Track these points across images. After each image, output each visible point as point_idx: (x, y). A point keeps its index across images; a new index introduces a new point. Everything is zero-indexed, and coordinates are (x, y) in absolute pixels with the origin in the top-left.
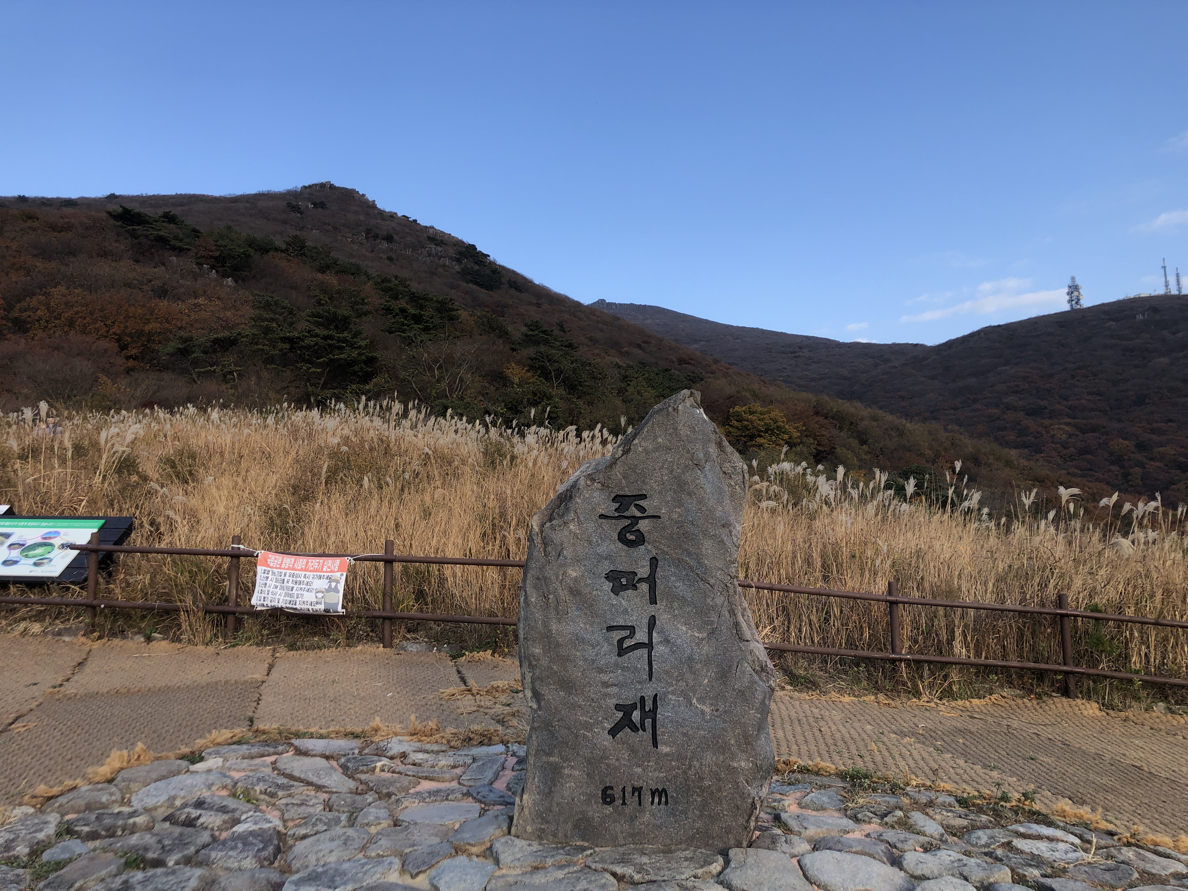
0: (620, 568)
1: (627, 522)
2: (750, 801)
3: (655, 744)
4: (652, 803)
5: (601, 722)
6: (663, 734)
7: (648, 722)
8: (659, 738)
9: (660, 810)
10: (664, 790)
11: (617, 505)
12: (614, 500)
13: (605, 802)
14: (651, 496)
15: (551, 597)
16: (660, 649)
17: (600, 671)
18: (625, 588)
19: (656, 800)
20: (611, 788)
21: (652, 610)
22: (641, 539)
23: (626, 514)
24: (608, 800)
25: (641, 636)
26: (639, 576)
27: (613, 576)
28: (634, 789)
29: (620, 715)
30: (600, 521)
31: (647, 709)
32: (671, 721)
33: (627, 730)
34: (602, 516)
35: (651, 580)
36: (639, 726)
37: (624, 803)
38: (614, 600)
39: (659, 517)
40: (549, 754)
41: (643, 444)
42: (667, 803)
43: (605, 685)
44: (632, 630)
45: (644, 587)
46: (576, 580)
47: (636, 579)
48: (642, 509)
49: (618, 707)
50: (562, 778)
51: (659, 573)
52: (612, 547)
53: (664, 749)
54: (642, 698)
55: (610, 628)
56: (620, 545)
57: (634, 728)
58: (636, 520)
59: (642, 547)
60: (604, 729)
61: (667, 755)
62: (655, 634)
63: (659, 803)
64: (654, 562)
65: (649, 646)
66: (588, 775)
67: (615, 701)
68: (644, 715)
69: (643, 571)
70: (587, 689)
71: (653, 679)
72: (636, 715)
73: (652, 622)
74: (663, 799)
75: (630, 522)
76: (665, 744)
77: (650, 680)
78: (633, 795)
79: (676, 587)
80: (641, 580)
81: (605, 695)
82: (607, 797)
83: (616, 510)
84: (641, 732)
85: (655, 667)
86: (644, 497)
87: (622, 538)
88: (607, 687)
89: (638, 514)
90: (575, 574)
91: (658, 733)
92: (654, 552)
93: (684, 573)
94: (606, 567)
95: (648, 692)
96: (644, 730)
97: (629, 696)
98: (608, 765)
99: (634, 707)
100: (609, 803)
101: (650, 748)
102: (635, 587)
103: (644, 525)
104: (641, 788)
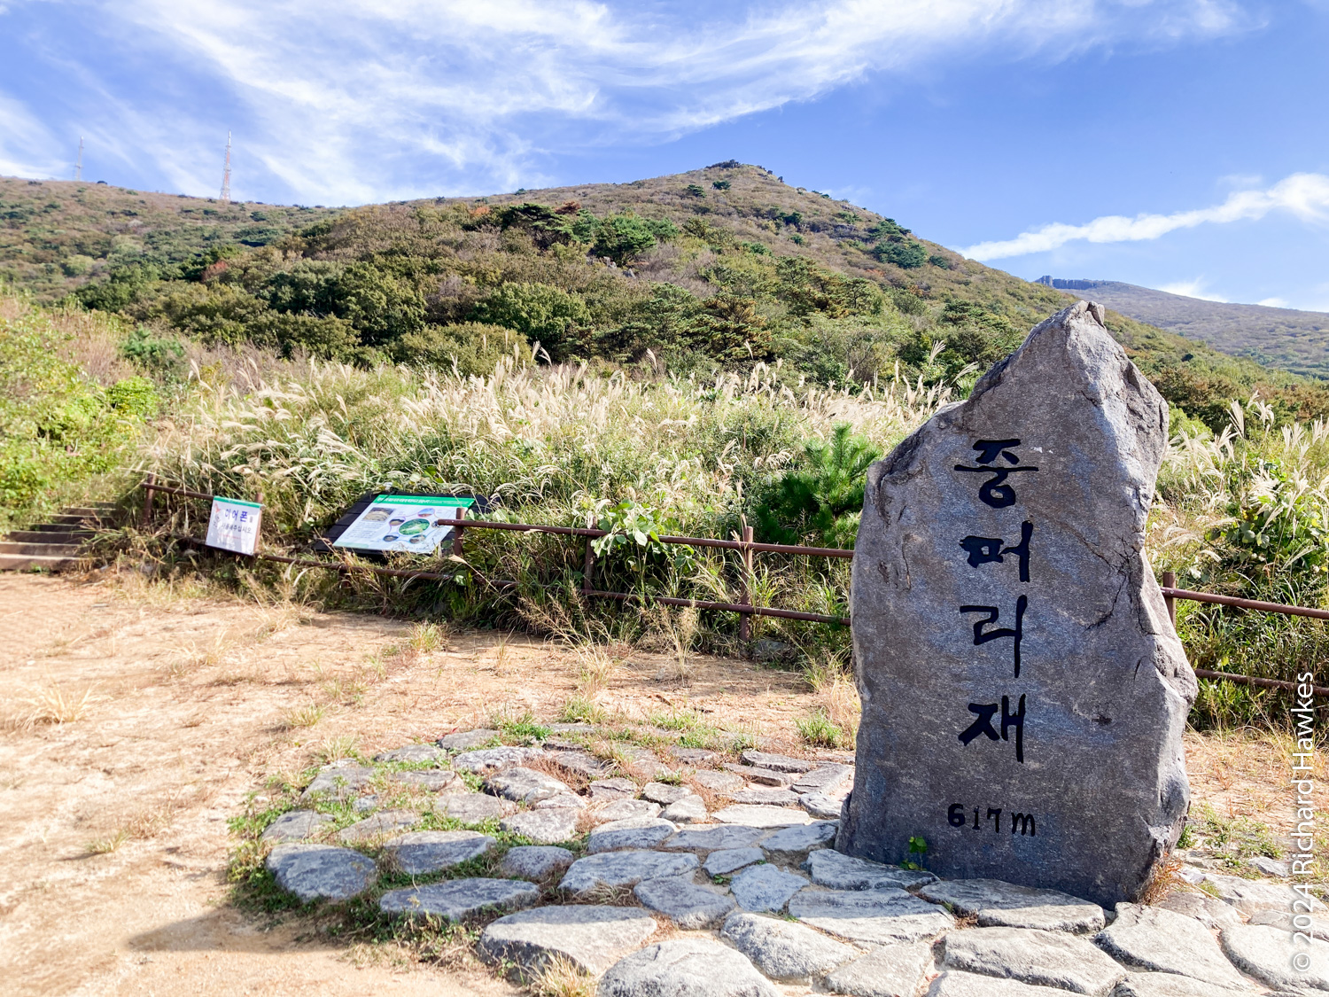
0: (980, 534)
1: (992, 476)
2: (1150, 844)
3: (1020, 758)
4: (1014, 830)
5: (950, 724)
6: (1032, 745)
7: (1012, 729)
8: (1025, 750)
9: (1023, 841)
10: (1030, 816)
11: (980, 453)
12: (976, 447)
13: (952, 823)
14: (1026, 441)
15: (889, 566)
16: (1030, 637)
17: (950, 659)
18: (986, 559)
19: (1020, 828)
20: (961, 806)
21: (1022, 589)
22: (1010, 497)
23: (991, 465)
24: (957, 820)
25: (1007, 620)
26: (1006, 544)
27: (971, 544)
28: (990, 811)
29: (974, 717)
30: (956, 473)
31: (1011, 713)
32: (1043, 730)
33: (984, 736)
34: (958, 468)
35: (1023, 550)
36: (999, 733)
37: (976, 827)
38: (972, 573)
39: (1036, 469)
40: (884, 758)
41: (1018, 373)
42: (1033, 833)
43: (957, 677)
44: (994, 613)
45: (1014, 559)
46: (921, 547)
47: (1002, 548)
48: (1013, 459)
49: (973, 708)
50: (899, 787)
51: (1034, 542)
52: (972, 507)
53: (1032, 765)
54: (1005, 700)
55: (964, 609)
56: (982, 504)
57: (993, 736)
58: (1003, 473)
59: (1012, 508)
60: (954, 732)
61: (1035, 772)
62: (1025, 618)
63: (1024, 832)
64: (1027, 529)
65: (1017, 634)
66: (931, 786)
67: (968, 700)
68: (1007, 720)
69: (1014, 539)
70: (933, 682)
71: (1021, 675)
72: (996, 720)
73: (1022, 603)
74: (1029, 828)
75: (996, 474)
76: (1034, 758)
77: (1017, 676)
78: (989, 817)
79: (1057, 561)
80: (1007, 550)
81: (957, 690)
82: (955, 814)
83: (978, 460)
84: (1001, 740)
85: (1023, 660)
86: (1016, 442)
87: (984, 495)
88: (959, 681)
89: (1008, 465)
90: (920, 539)
91: (1025, 743)
92: (1027, 516)
93: (1069, 542)
94: (964, 531)
95: (1014, 690)
96: (1006, 738)
97: (988, 696)
98: (958, 778)
99: (993, 708)
100: (956, 825)
101: (1014, 761)
102: (1000, 560)
103: (1014, 480)
104: (999, 811)
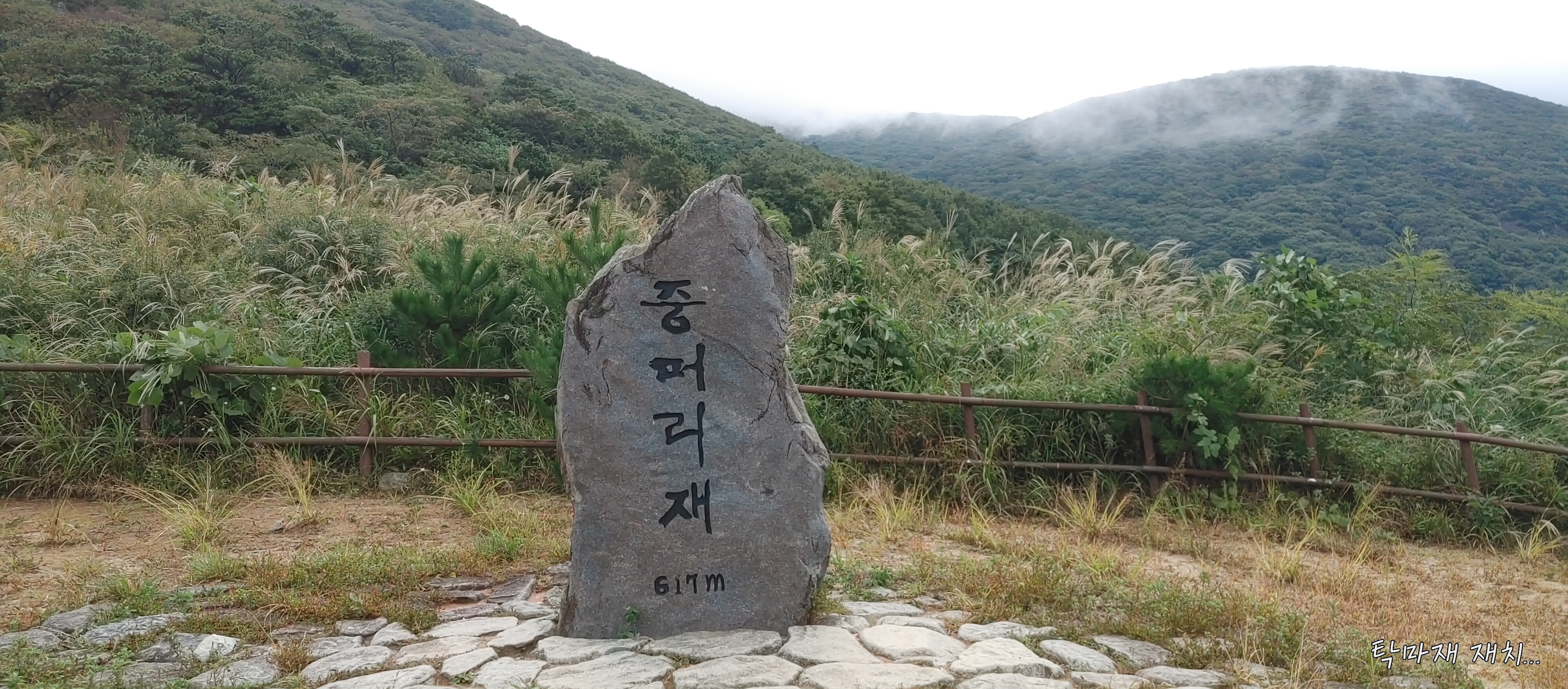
0: (666, 356)
1: (671, 309)
2: (807, 579)
3: (709, 530)
4: (708, 589)
5: (652, 512)
6: (717, 519)
7: (701, 508)
8: (712, 523)
9: (716, 596)
10: (719, 575)
11: (660, 291)
12: (655, 287)
13: (658, 593)
14: (695, 282)
15: (592, 386)
16: (710, 437)
17: (648, 459)
18: (671, 375)
19: (712, 586)
20: (664, 578)
21: (700, 396)
22: (686, 326)
23: (669, 300)
24: (662, 590)
25: (690, 423)
26: (686, 363)
27: (658, 363)
28: (689, 577)
29: (671, 503)
30: (643, 307)
31: (699, 496)
32: (725, 506)
33: (679, 517)
34: (644, 303)
35: (698, 366)
36: (691, 513)
37: (678, 592)
38: (660, 387)
39: (704, 303)
40: (597, 549)
41: (684, 228)
42: (723, 588)
43: (655, 473)
44: (680, 416)
45: (692, 373)
46: (619, 368)
47: (683, 365)
48: (686, 295)
49: (669, 495)
50: (611, 572)
51: (707, 359)
52: (656, 333)
53: (718, 534)
54: (694, 485)
55: (656, 417)
56: (664, 332)
57: (687, 515)
58: (679, 306)
59: (688, 334)
60: (655, 517)
61: (721, 539)
62: (704, 421)
63: (716, 589)
64: (700, 348)
65: (699, 432)
66: (639, 566)
67: (665, 490)
68: (696, 502)
69: (690, 358)
70: (635, 478)
71: (704, 465)
72: (688, 503)
73: (701, 406)
74: (719, 585)
75: (674, 308)
76: (719, 529)
77: (701, 466)
78: (688, 582)
79: (724, 373)
80: (687, 367)
81: (654, 484)
82: (660, 586)
83: (658, 297)
84: (693, 519)
85: (705, 453)
86: (687, 283)
87: (666, 324)
88: (657, 475)
89: (682, 300)
90: (617, 363)
91: (712, 518)
92: (700, 340)
93: (732, 358)
94: (652, 355)
95: (700, 479)
96: (697, 516)
97: (681, 484)
98: (660, 555)
99: (685, 494)
100: (663, 594)
101: (705, 534)
102: (682, 374)
103: (687, 312)
104: (696, 575)
